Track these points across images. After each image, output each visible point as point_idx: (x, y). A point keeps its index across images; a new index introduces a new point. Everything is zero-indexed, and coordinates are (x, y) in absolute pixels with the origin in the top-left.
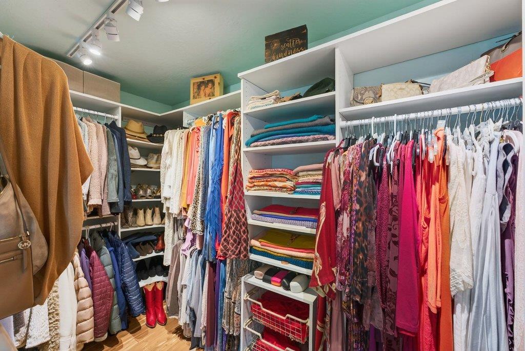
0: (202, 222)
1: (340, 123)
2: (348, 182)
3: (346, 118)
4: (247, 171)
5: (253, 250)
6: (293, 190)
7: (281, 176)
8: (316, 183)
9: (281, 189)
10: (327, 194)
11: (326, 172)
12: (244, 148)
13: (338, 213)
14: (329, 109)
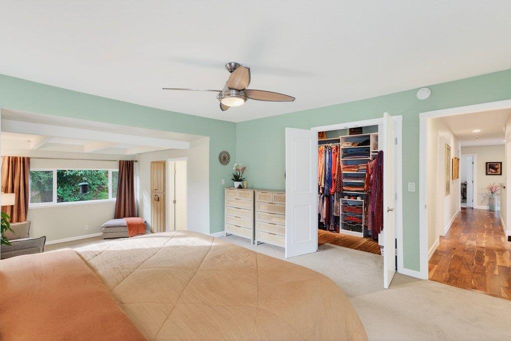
0: (324, 183)
1: (371, 154)
2: (372, 169)
3: (373, 152)
4: (342, 166)
5: (344, 190)
6: (358, 171)
7: (354, 167)
8: (364, 169)
9: (354, 171)
10: (367, 171)
11: (367, 166)
12: (341, 159)
13: (370, 175)
14: (368, 150)
